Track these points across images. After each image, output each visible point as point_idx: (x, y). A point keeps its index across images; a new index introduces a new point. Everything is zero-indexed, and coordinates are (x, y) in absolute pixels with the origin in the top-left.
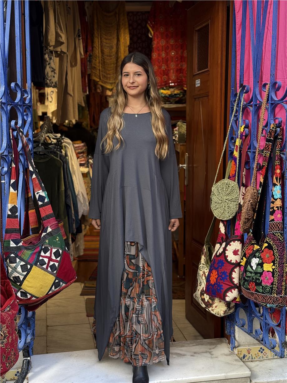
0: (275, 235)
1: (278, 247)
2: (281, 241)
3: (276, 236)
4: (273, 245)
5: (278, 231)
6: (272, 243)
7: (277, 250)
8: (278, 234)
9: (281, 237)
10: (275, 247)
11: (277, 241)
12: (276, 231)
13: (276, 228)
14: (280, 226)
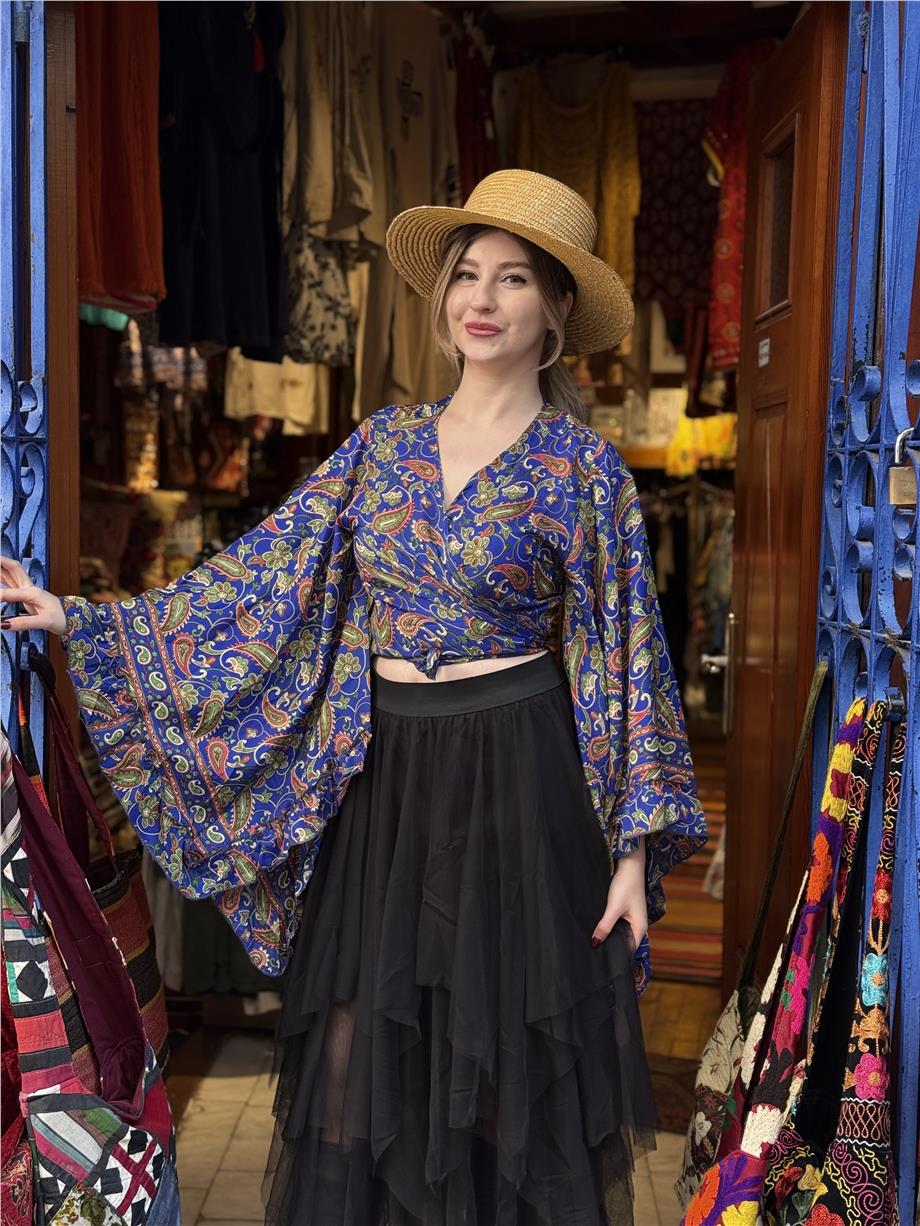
0: (855, 1158)
1: (863, 1209)
2: (877, 1182)
3: (860, 1160)
4: (847, 1196)
5: (870, 1140)
6: (844, 1187)
7: (862, 1218)
8: (865, 1152)
9: (878, 1168)
10: (852, 1208)
11: (863, 1181)
12: (861, 1139)
13: (861, 1126)
14: (876, 1121)
